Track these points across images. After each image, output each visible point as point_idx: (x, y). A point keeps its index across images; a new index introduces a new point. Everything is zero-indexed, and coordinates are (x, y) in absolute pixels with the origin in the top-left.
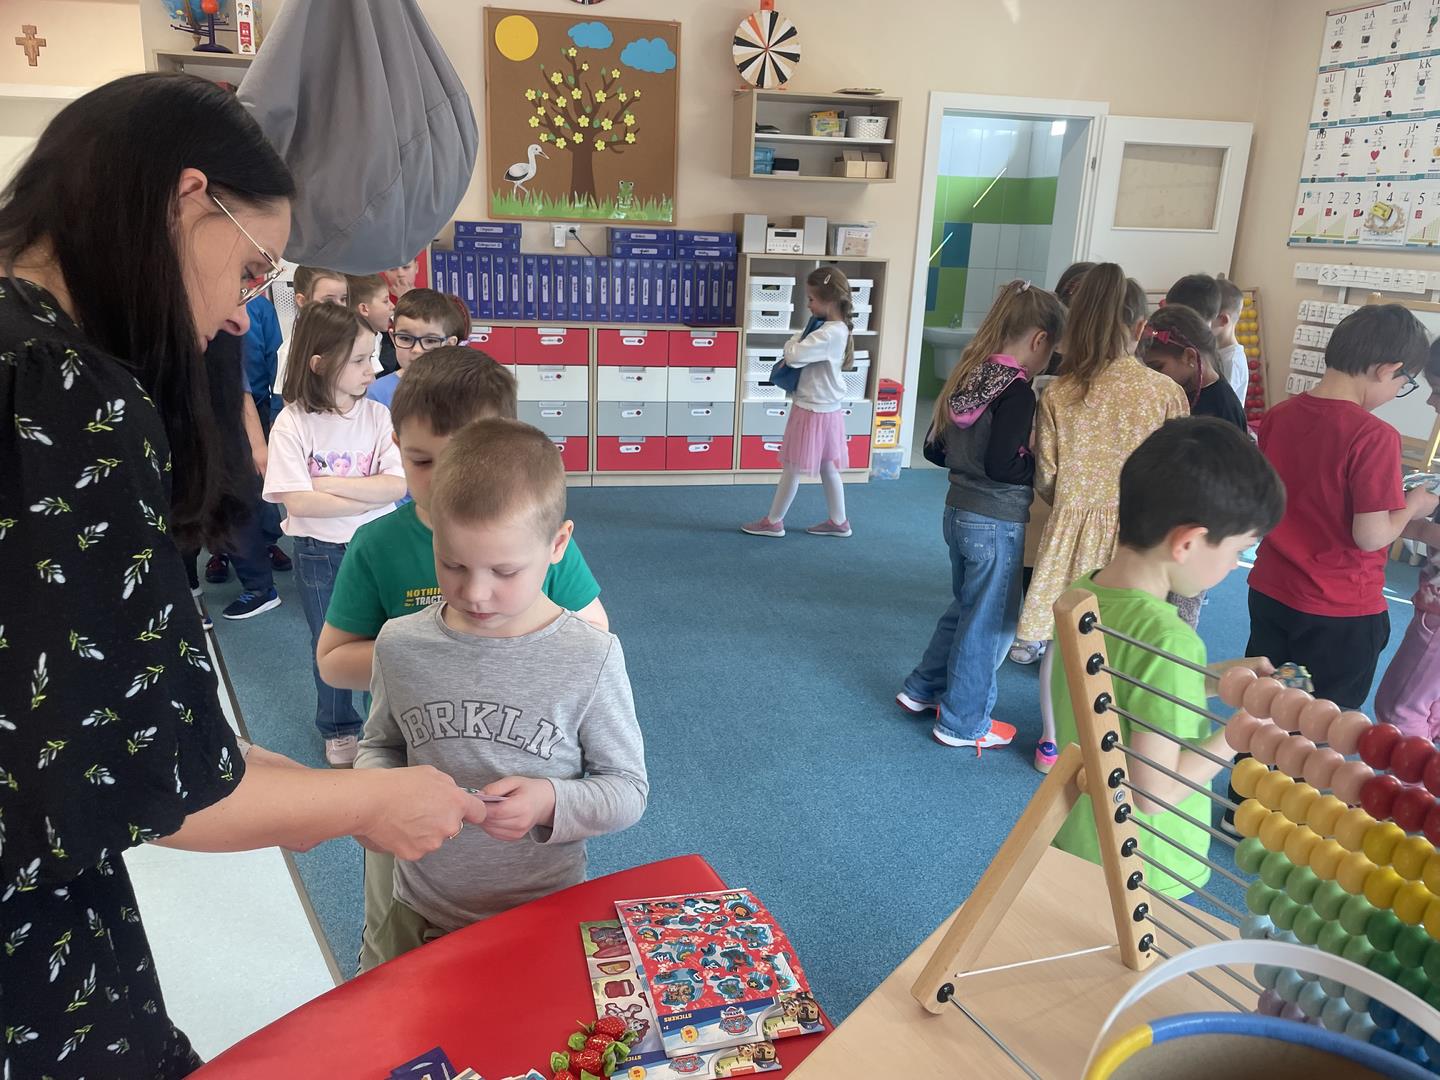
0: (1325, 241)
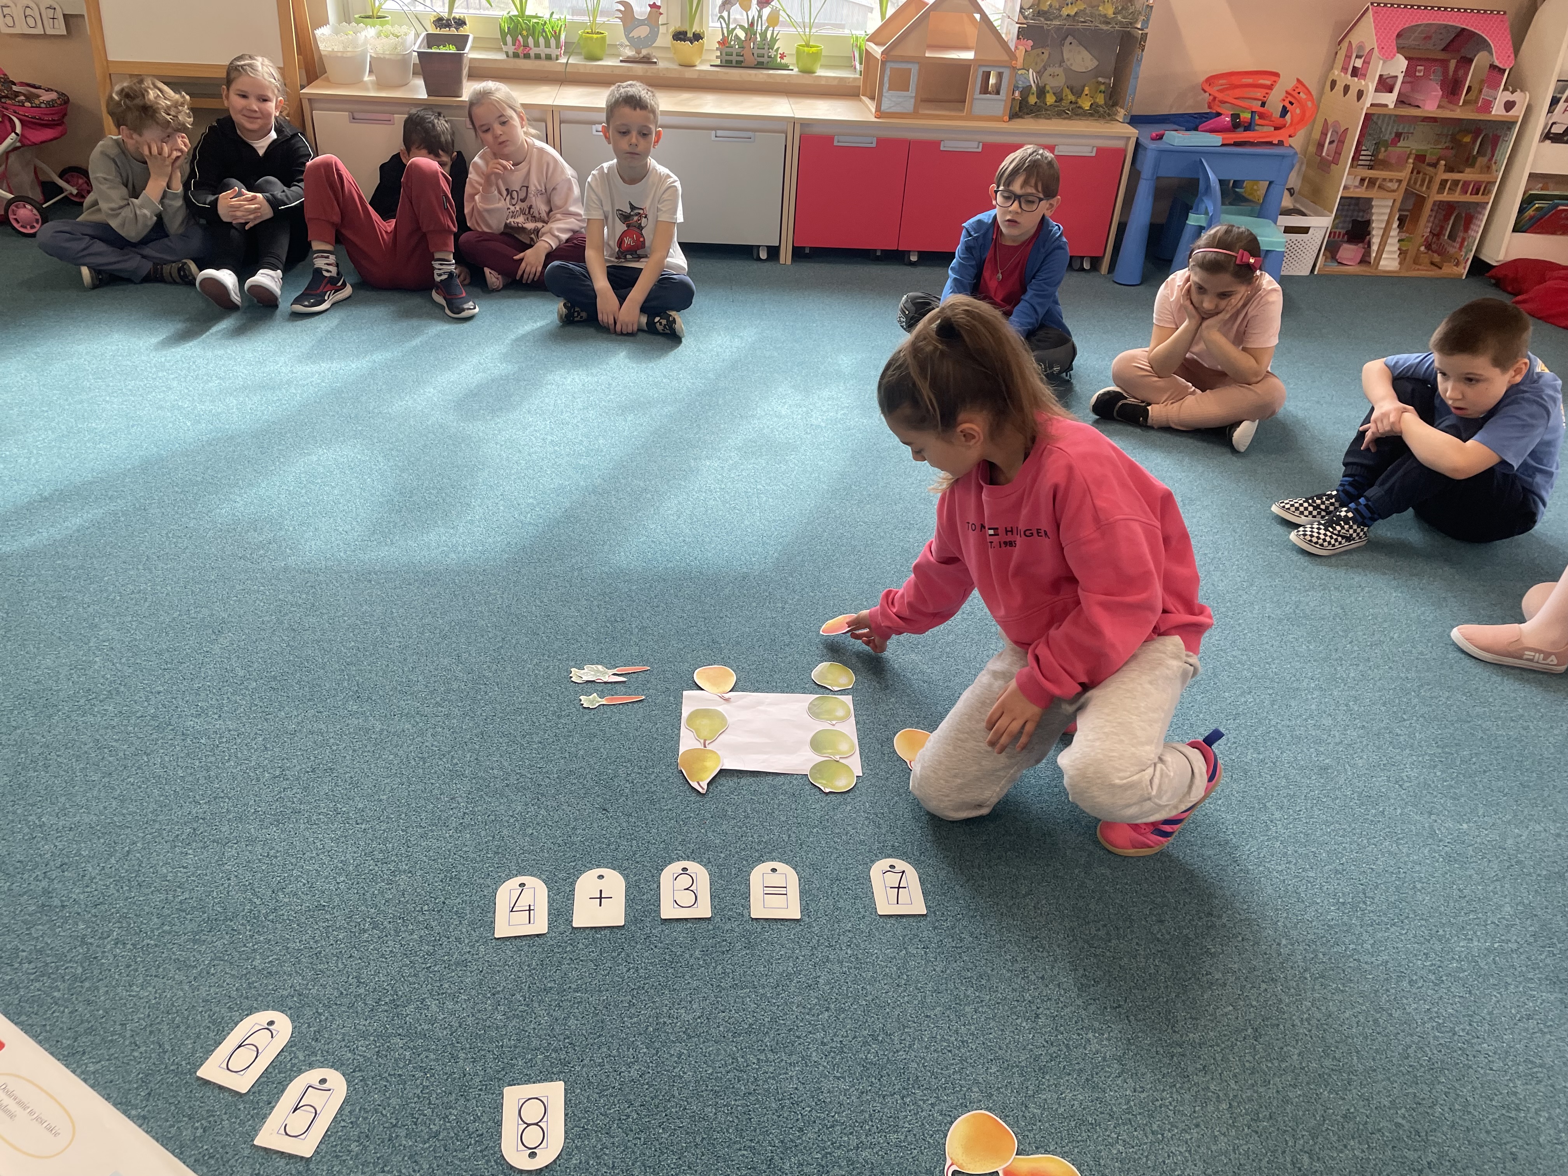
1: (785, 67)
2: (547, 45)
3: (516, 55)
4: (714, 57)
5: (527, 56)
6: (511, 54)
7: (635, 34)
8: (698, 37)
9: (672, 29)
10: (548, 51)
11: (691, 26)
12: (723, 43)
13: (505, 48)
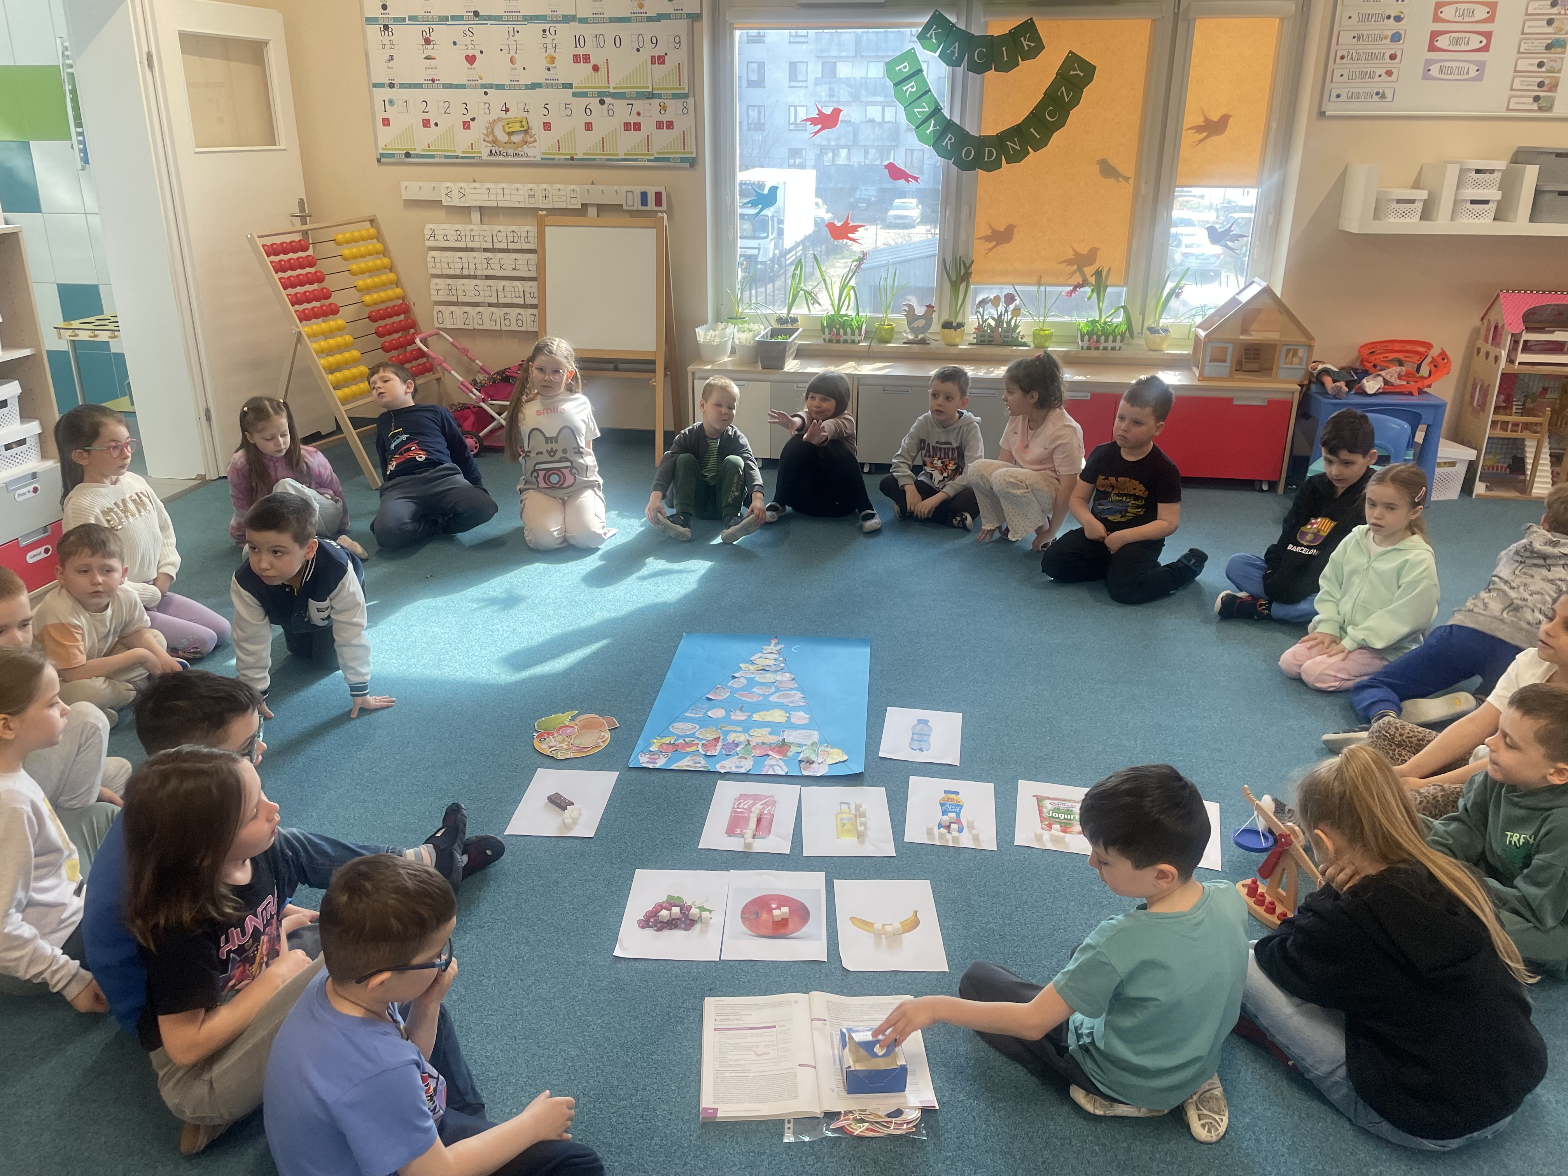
0: (432, 156)
1: (1025, 345)
2: (853, 334)
3: (830, 341)
4: (972, 339)
5: (838, 341)
6: (827, 340)
7: (915, 325)
8: (960, 325)
9: (942, 321)
10: (853, 338)
11: (956, 318)
12: (979, 328)
13: (823, 336)
